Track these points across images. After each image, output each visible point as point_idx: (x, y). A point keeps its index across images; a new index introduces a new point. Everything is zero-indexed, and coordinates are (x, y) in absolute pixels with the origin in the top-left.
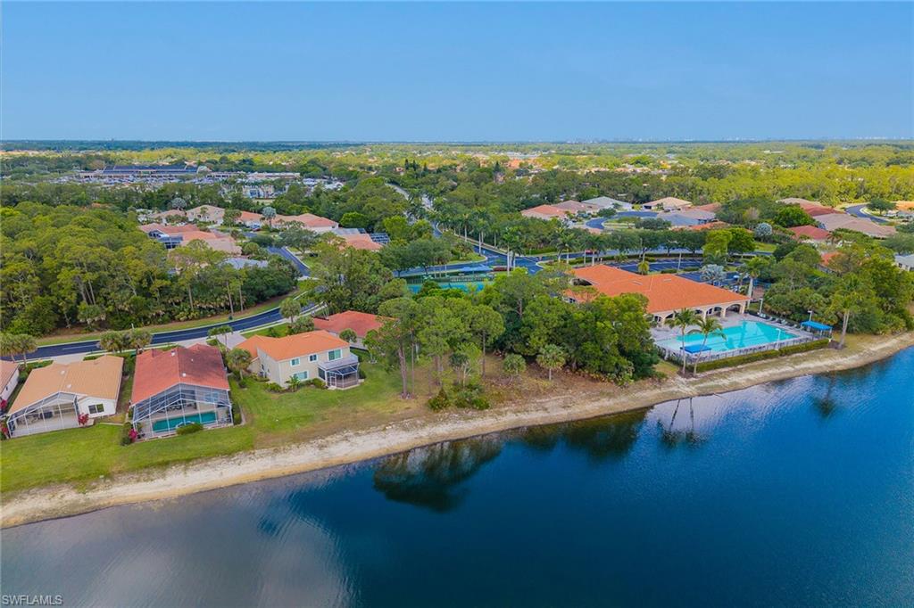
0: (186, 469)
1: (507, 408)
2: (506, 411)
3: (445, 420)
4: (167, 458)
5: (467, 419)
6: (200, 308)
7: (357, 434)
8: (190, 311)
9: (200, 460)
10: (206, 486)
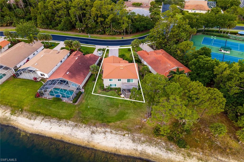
0: (43, 119)
1: (195, 154)
2: (194, 155)
3: (157, 144)
4: (41, 111)
5: (168, 149)
6: (114, 31)
7: (111, 132)
8: (110, 32)
9: (49, 117)
10: (42, 132)
